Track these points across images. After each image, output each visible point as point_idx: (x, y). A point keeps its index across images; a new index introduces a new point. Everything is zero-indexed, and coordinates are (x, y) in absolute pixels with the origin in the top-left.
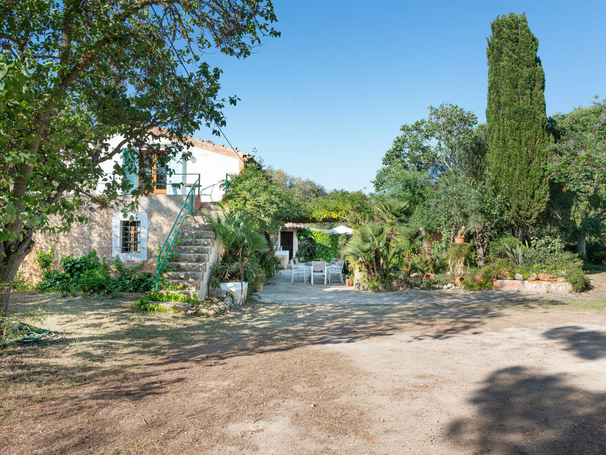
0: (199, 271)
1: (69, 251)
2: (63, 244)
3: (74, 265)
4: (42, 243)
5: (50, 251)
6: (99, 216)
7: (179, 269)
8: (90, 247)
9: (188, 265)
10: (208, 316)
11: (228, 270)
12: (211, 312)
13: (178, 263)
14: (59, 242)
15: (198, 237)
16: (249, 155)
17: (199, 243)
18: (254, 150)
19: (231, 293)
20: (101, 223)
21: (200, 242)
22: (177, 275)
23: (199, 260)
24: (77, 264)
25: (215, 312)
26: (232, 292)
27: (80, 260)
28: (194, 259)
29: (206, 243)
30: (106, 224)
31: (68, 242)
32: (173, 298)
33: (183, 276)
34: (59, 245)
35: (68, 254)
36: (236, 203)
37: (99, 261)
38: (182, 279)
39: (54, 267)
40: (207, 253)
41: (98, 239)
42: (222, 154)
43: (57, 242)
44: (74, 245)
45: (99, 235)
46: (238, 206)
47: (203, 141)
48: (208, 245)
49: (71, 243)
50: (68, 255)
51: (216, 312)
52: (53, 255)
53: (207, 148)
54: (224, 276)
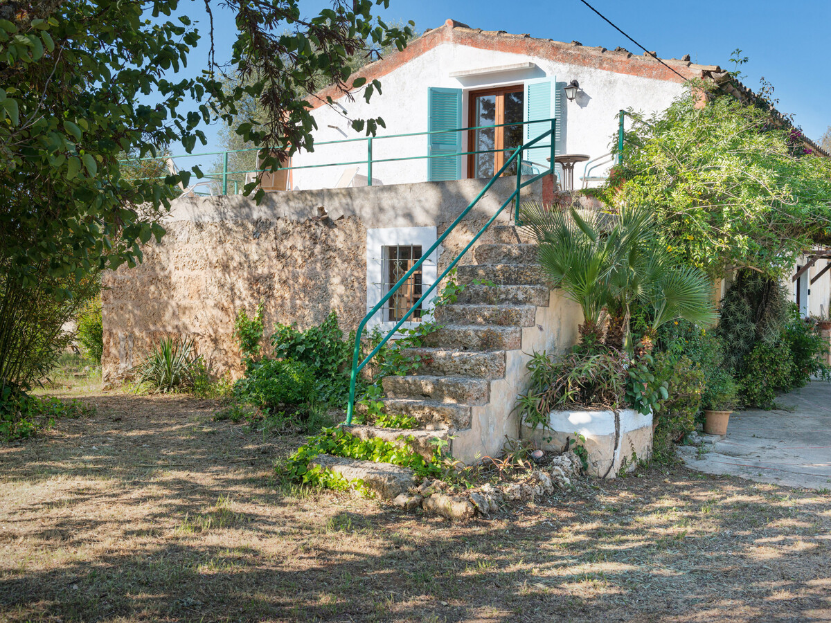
0: (478, 375)
1: (290, 316)
2: (279, 301)
3: (294, 345)
4: (244, 299)
5: (257, 315)
6: (341, 237)
7: (429, 366)
8: (327, 308)
9: (450, 357)
10: (448, 520)
11: (574, 373)
12: (459, 509)
13: (428, 350)
14: (272, 295)
15: (508, 281)
16: (718, 70)
17: (503, 296)
18: (735, 56)
19: (580, 443)
20: (346, 253)
21: (507, 293)
22: (415, 382)
23: (488, 343)
24: (301, 344)
25: (470, 509)
26: (583, 440)
27: (307, 337)
28: (475, 341)
29: (521, 296)
30: (356, 256)
31: (287, 295)
32: (377, 451)
33: (428, 389)
34: (272, 302)
35: (287, 321)
36: (645, 189)
37: (342, 340)
38: (425, 395)
39: (265, 350)
40: (517, 324)
41: (341, 289)
42: (650, 77)
43: (269, 297)
44: (298, 302)
45: (342, 281)
46: (650, 198)
47: (604, 50)
48: (527, 301)
49: (293, 298)
50: (289, 325)
51: (476, 509)
52: (263, 324)
53: (613, 68)
54: (562, 391)
